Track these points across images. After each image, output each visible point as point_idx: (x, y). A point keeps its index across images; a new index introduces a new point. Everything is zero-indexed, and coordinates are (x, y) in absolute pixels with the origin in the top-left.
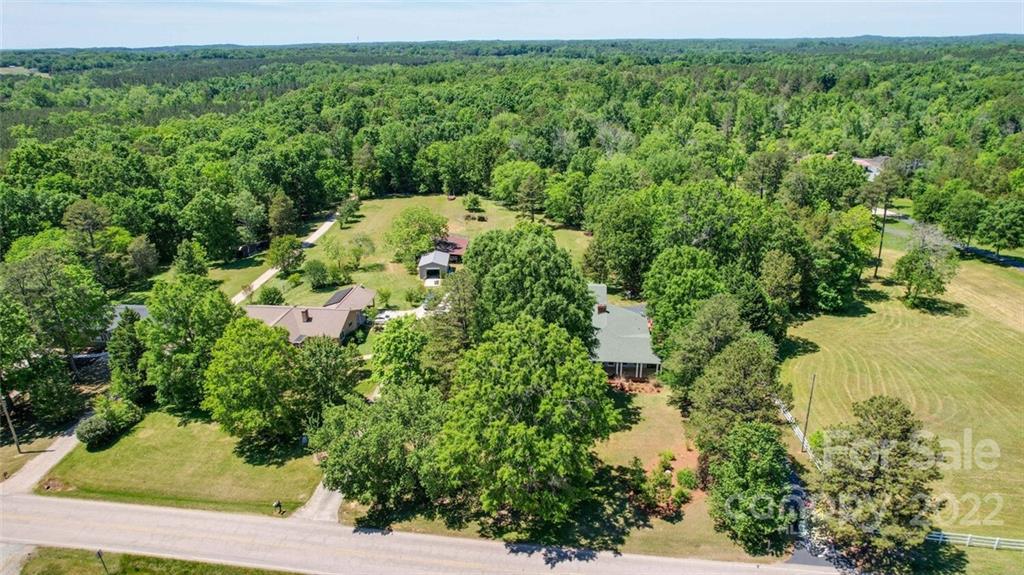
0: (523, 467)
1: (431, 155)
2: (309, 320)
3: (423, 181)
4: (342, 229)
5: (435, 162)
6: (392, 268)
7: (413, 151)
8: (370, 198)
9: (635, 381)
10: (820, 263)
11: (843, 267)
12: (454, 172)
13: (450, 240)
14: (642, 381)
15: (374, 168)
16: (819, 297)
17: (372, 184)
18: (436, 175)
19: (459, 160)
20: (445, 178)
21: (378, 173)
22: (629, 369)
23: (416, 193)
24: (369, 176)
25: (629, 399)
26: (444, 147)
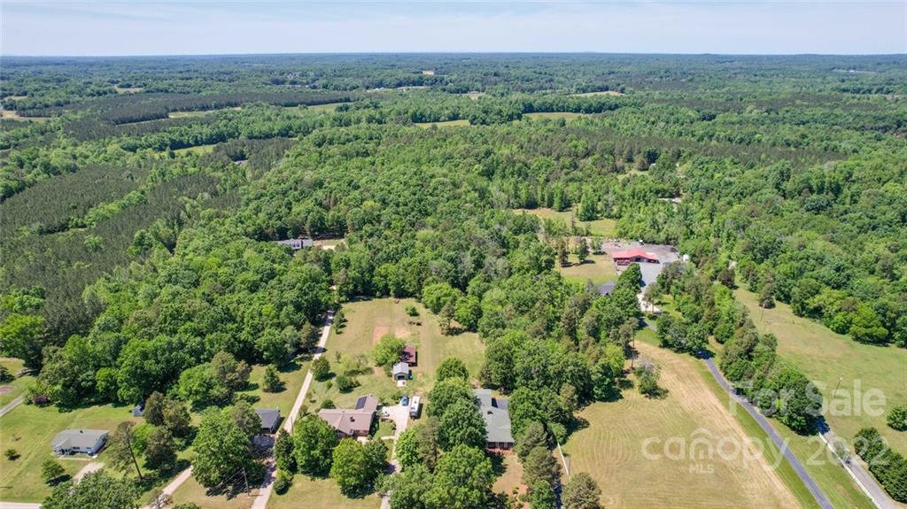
0: (463, 502)
1: (383, 272)
2: (353, 421)
3: (378, 289)
4: (338, 333)
5: (385, 277)
6: (376, 369)
7: (372, 269)
8: (346, 302)
9: (505, 449)
10: (594, 377)
11: (604, 380)
12: (398, 284)
13: (406, 350)
14: (507, 449)
15: (348, 283)
16: (594, 393)
17: (347, 293)
18: (387, 285)
19: (401, 278)
20: (393, 289)
21: (351, 287)
22: (502, 445)
23: (375, 296)
24: (346, 289)
25: (501, 461)
26: (391, 267)
